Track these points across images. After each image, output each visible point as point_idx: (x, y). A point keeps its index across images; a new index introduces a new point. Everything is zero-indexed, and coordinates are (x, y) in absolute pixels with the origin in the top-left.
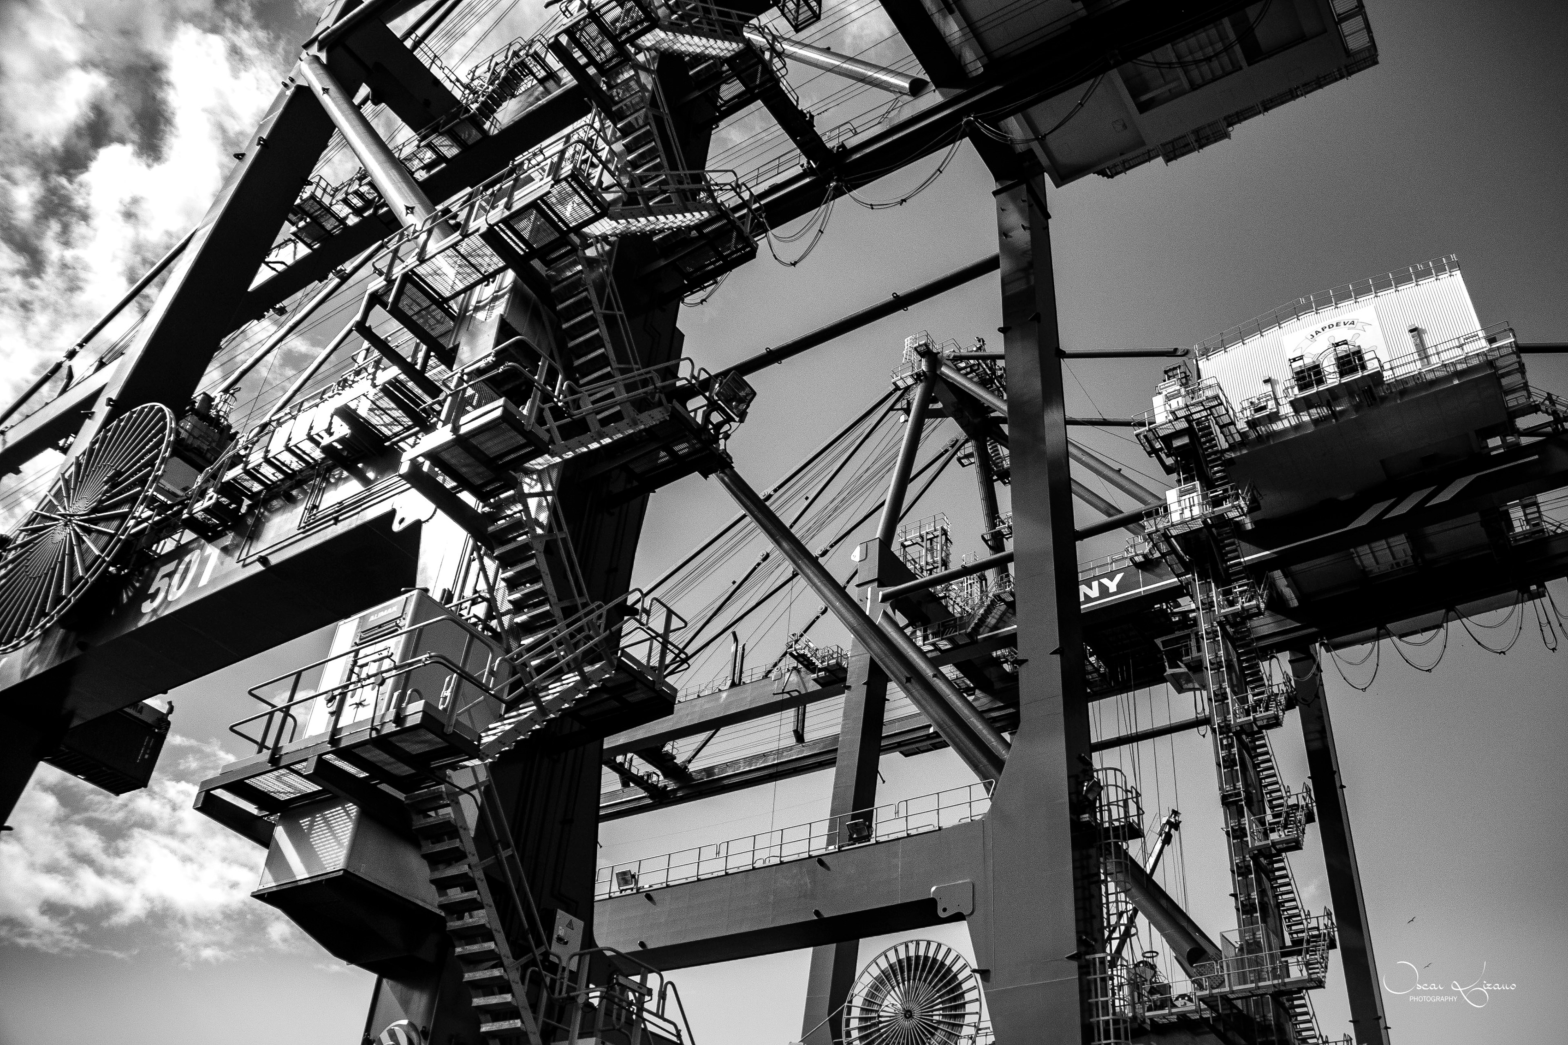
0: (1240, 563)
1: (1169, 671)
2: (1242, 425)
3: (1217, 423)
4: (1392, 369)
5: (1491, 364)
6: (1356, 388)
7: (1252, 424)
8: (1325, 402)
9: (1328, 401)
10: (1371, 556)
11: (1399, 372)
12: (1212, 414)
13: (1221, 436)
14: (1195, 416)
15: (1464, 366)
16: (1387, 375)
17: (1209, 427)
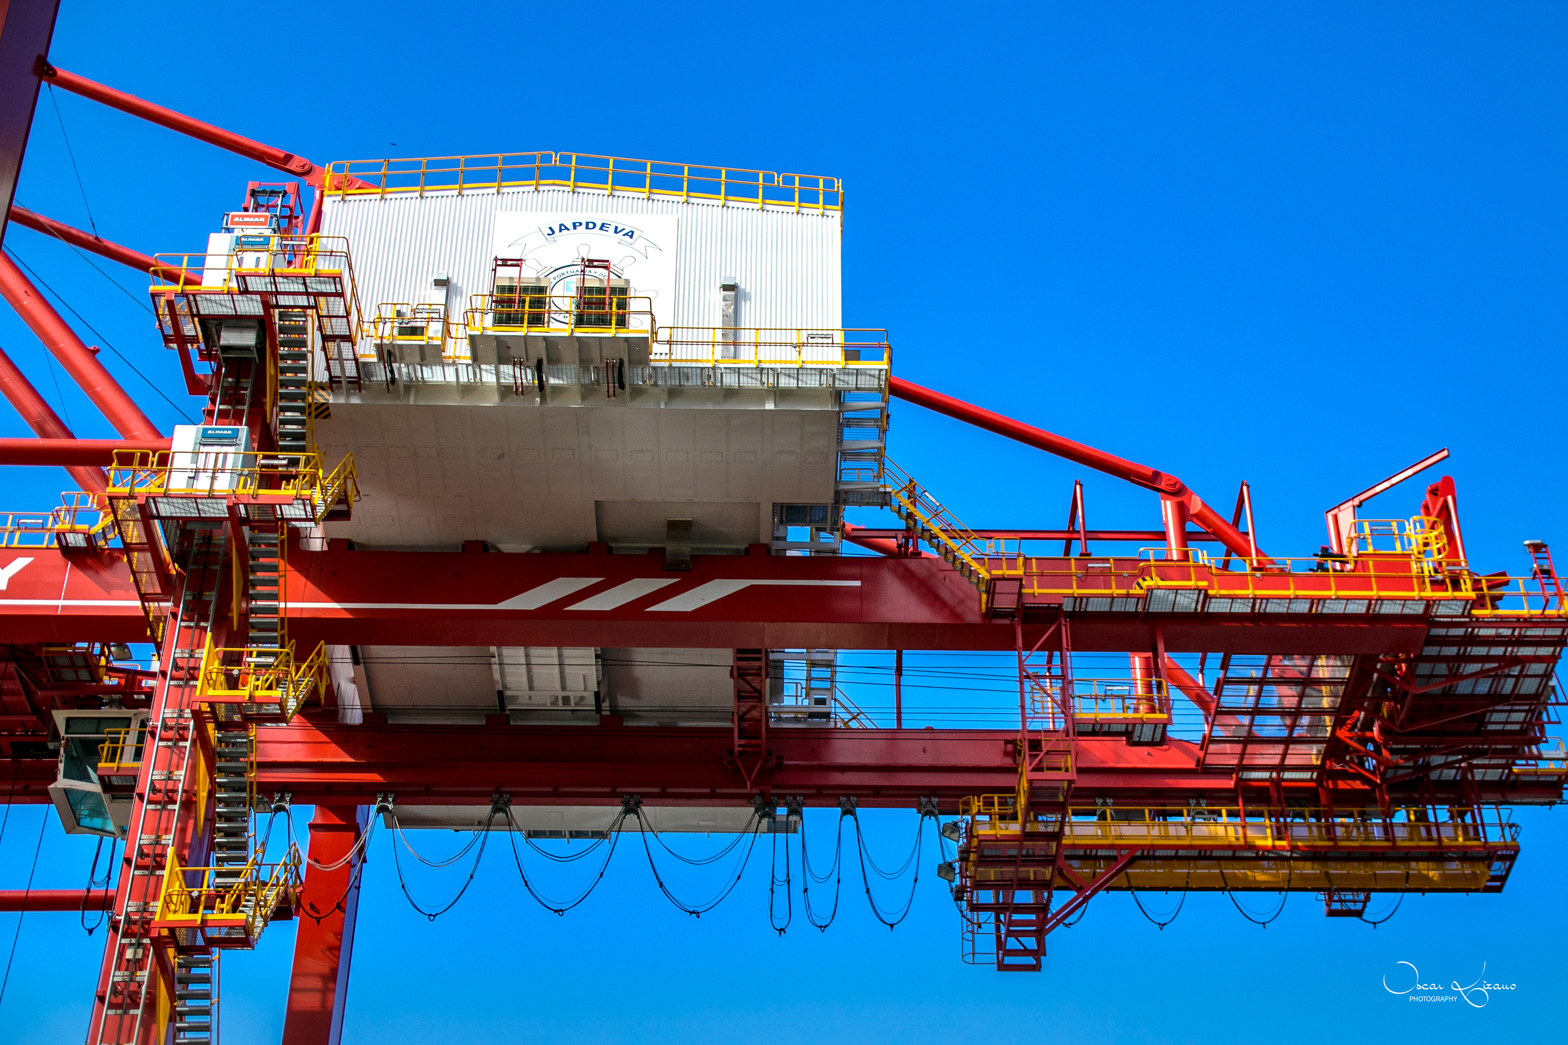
0: (275, 610)
1: (62, 782)
2: (367, 350)
3: (320, 328)
4: (669, 343)
5: (838, 395)
6: (596, 355)
7: (387, 354)
8: (534, 362)
9: (540, 362)
10: (523, 669)
11: (681, 353)
12: (316, 307)
13: (319, 356)
14: (283, 300)
15: (793, 383)
16: (657, 349)
17: (303, 330)
